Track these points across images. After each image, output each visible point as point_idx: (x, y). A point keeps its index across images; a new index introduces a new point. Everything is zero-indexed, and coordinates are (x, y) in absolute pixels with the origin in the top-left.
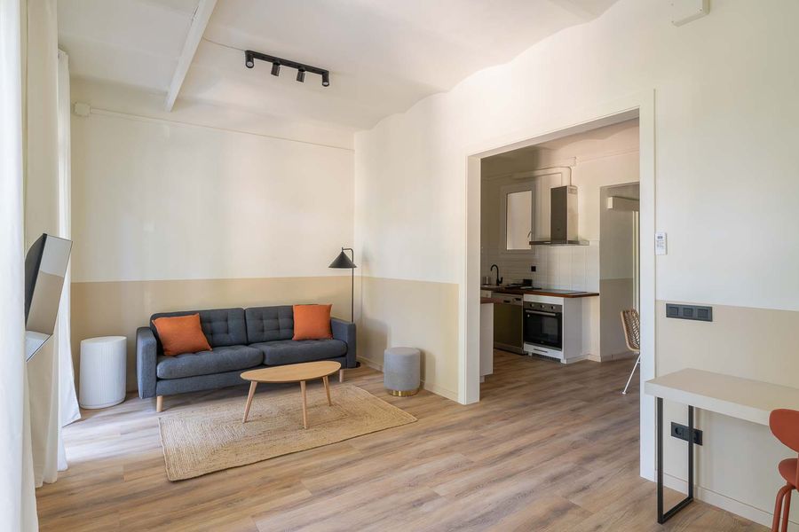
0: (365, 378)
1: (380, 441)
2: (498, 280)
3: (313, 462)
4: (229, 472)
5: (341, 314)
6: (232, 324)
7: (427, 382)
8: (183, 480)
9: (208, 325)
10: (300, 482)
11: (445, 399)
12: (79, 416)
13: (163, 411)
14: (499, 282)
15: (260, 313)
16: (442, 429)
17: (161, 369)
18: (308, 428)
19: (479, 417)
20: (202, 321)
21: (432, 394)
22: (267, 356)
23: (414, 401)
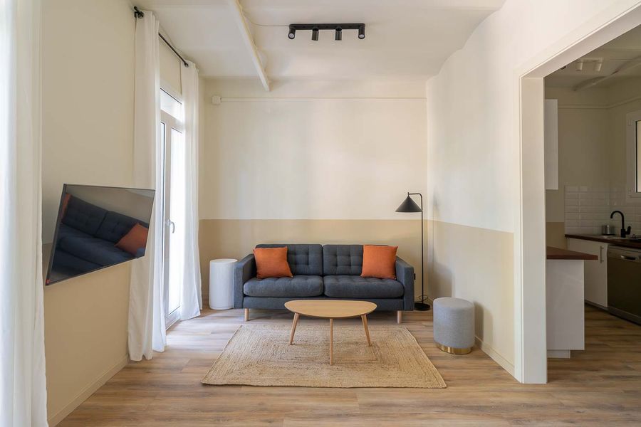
0: (424, 323)
1: (388, 400)
2: (623, 230)
3: (311, 403)
4: (243, 389)
5: (409, 256)
6: (312, 257)
7: (485, 342)
8: (212, 385)
9: (293, 256)
10: (283, 420)
11: (500, 368)
12: (199, 314)
13: (248, 320)
14: (624, 233)
15: (334, 250)
16: (471, 408)
17: (247, 288)
18: (333, 364)
19: (531, 406)
20: (289, 253)
21: (488, 358)
22: (327, 289)
23: (461, 362)
